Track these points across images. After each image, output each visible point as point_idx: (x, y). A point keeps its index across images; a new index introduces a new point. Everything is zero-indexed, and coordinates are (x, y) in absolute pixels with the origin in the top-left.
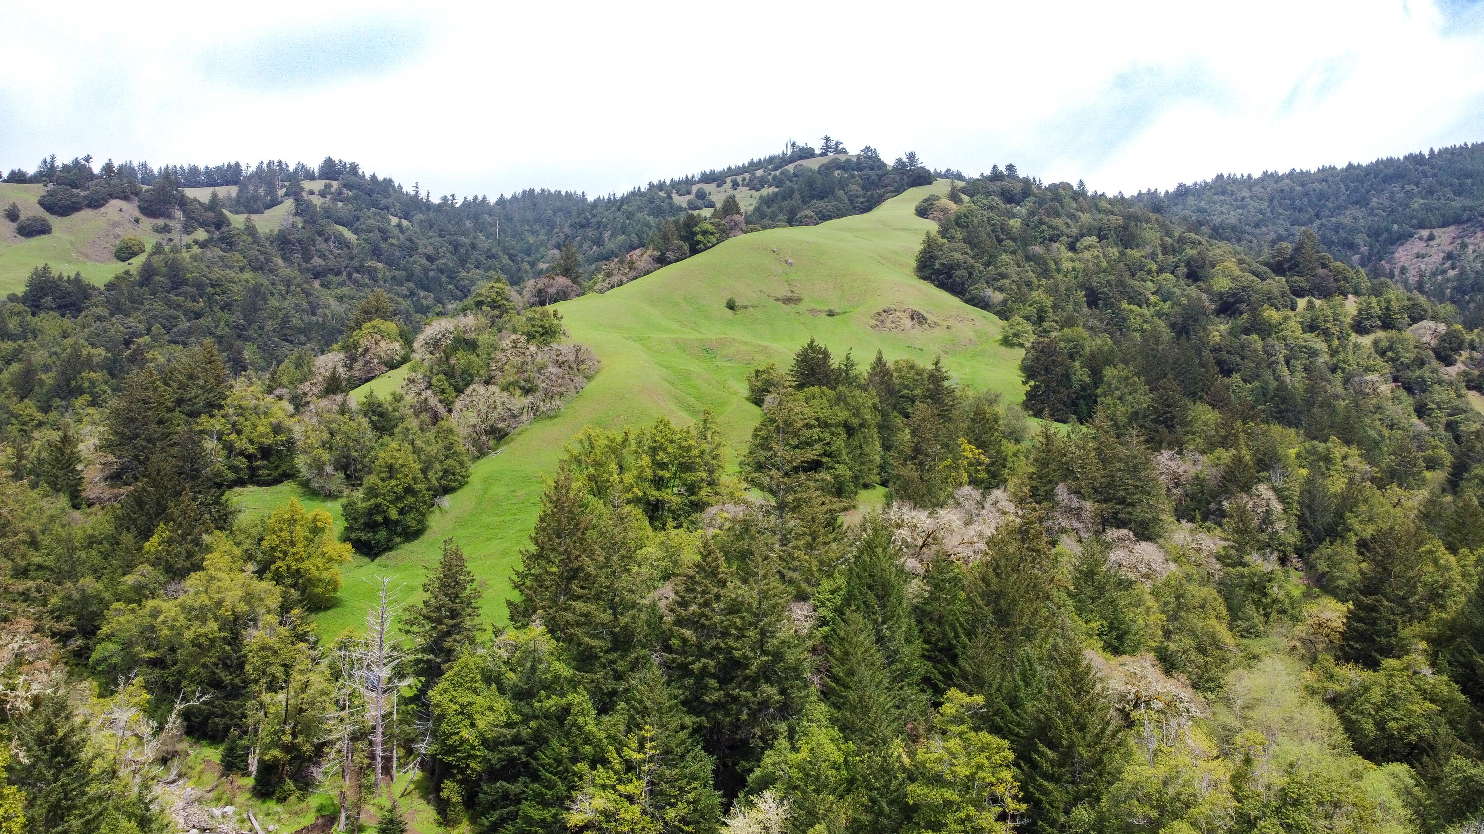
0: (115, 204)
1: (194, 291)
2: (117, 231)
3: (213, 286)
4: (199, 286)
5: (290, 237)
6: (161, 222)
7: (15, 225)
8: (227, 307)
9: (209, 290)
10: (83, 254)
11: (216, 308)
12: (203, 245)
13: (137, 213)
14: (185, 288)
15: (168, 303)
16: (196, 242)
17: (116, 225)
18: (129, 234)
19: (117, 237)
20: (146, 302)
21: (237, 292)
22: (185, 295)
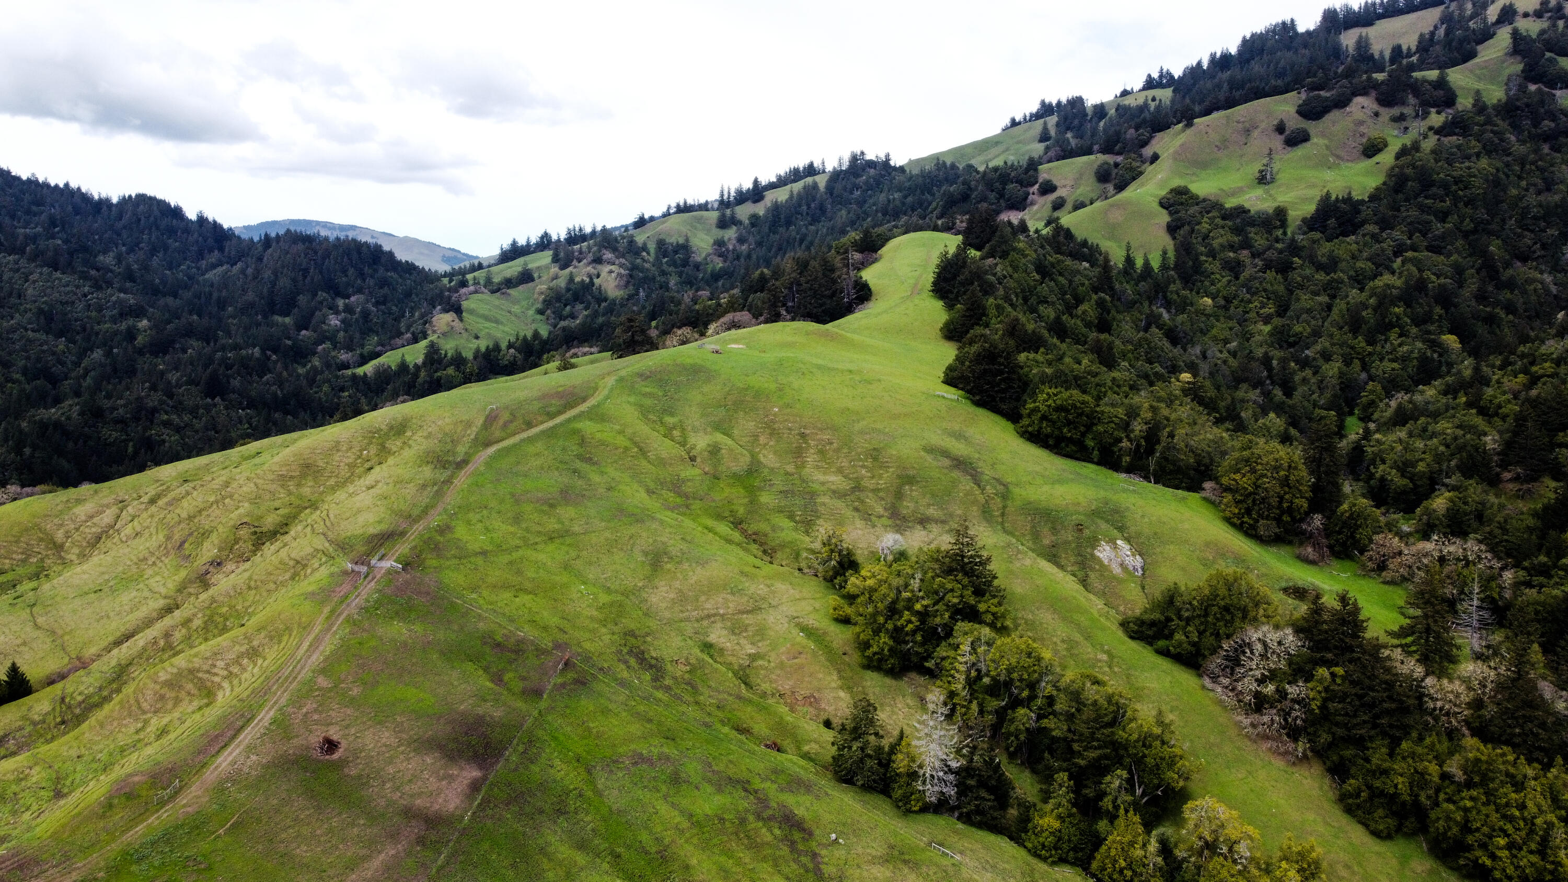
0: (1359, 100)
1: (1441, 192)
2: (1362, 129)
3: (1456, 183)
4: (1445, 186)
5: (1518, 104)
6: (1396, 111)
7: (1282, 137)
8: (1470, 202)
9: (1454, 188)
10: (1338, 157)
11: (1461, 205)
12: (1439, 131)
13: (1376, 107)
14: (1434, 190)
15: (1422, 208)
16: (1431, 128)
17: (1361, 123)
18: (1373, 131)
19: (1362, 135)
20: (1403, 209)
21: (1478, 186)
22: (1434, 197)
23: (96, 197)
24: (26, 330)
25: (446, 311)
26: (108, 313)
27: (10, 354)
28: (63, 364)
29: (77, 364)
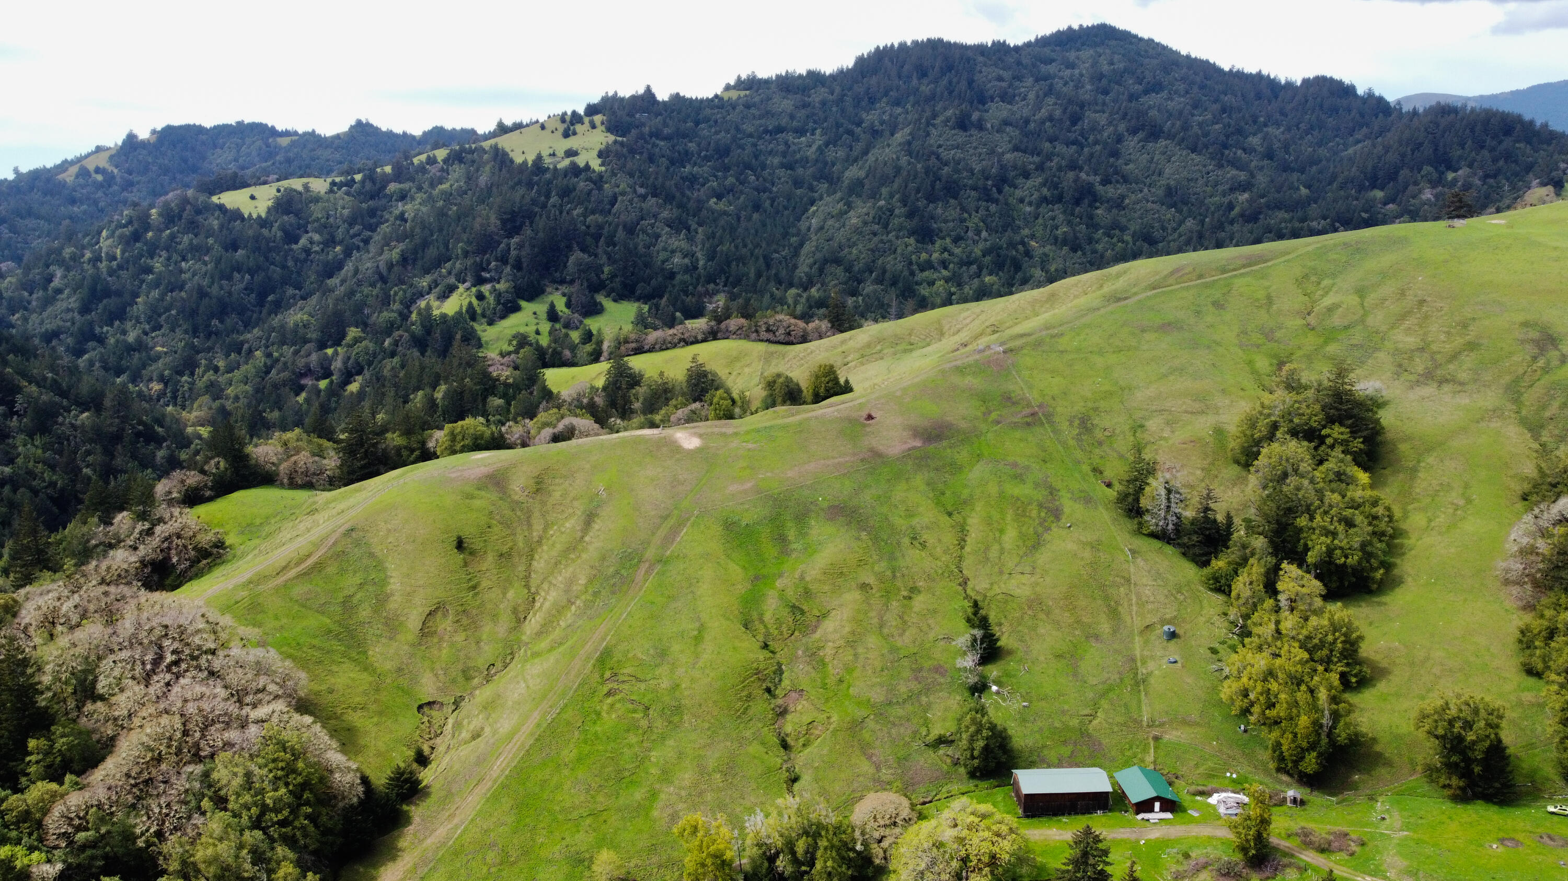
23: (1283, 82)
24: (1148, 201)
25: (1543, 184)
26: (1220, 188)
27: (1129, 220)
28: (1164, 229)
29: (1175, 230)
